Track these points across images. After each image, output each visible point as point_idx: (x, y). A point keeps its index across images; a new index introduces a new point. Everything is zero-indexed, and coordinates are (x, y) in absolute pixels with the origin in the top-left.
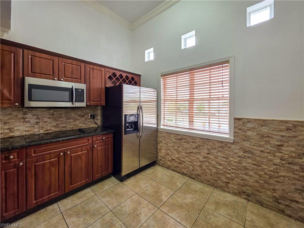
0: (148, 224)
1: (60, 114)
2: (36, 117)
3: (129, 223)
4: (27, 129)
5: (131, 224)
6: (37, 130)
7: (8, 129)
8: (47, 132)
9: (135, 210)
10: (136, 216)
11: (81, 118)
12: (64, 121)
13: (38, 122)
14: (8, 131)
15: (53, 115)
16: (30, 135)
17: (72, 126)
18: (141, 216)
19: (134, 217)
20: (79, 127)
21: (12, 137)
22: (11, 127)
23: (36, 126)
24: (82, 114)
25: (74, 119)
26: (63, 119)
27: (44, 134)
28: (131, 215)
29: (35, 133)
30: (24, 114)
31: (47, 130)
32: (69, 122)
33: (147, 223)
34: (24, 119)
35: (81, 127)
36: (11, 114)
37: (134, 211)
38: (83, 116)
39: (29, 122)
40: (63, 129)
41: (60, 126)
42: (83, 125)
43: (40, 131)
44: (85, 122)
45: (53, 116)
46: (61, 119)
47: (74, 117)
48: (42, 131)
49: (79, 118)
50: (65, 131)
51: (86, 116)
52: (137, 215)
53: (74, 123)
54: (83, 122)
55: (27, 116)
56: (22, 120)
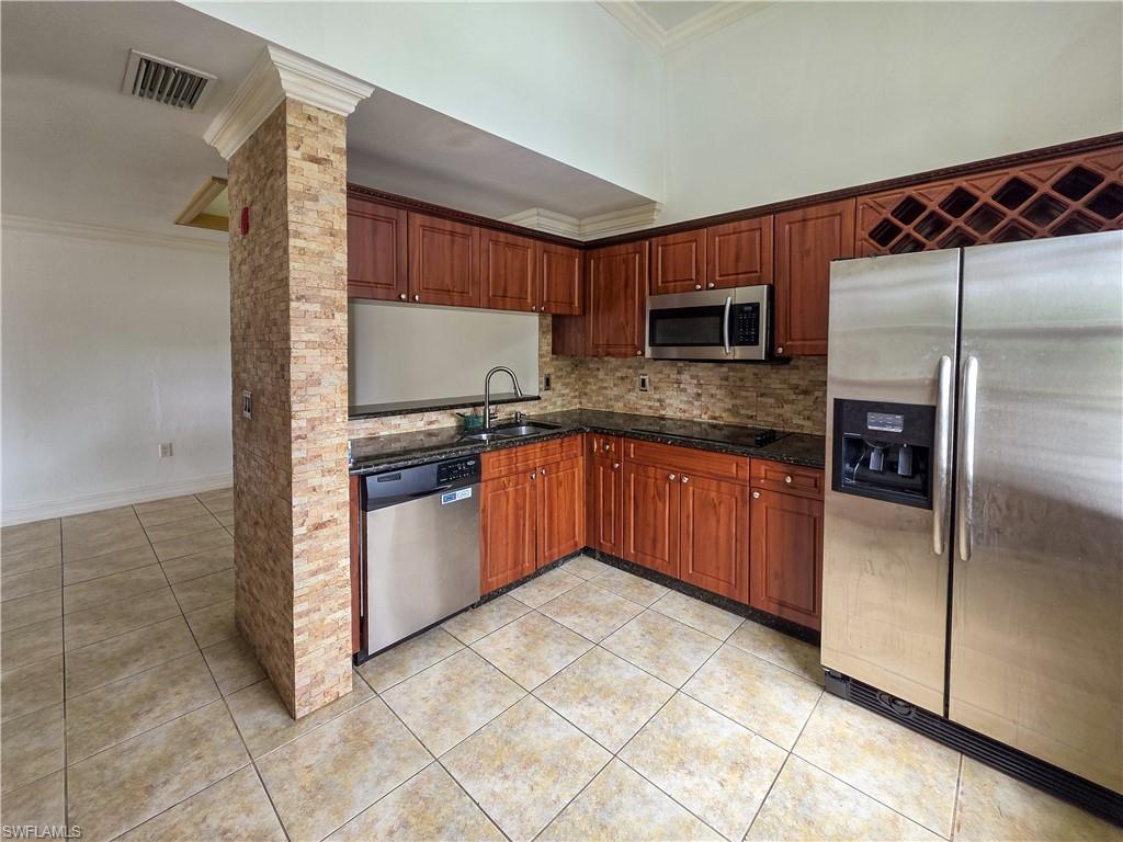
0: (652, 801)
1: (742, 380)
2: (695, 382)
3: (648, 742)
4: (682, 406)
5: (642, 749)
6: (699, 412)
7: (659, 400)
8: (714, 422)
9: (705, 755)
10: (676, 759)
11: (801, 397)
12: (750, 400)
13: (699, 395)
14: (658, 404)
15: (726, 379)
16: (688, 421)
17: (771, 419)
18: (679, 775)
19: (672, 752)
20: (790, 427)
21: (662, 418)
22: (663, 397)
23: (696, 403)
24: (804, 384)
25: (777, 399)
26: (749, 394)
27: (709, 424)
28: (679, 745)
29: (695, 419)
30: (679, 373)
31: (715, 418)
32: (764, 405)
33: (655, 798)
34: (679, 382)
35: (798, 426)
36: (661, 372)
37: (697, 751)
38: (806, 392)
39: (684, 390)
40: (750, 421)
41: (742, 412)
42: (807, 423)
43: (703, 416)
44: (814, 413)
45: (726, 383)
46: (744, 393)
47: (778, 391)
48: (705, 418)
49: (794, 397)
50: (750, 429)
51: (817, 394)
52: (682, 764)
53: (778, 411)
54: (807, 413)
55: (683, 377)
56: (676, 385)
